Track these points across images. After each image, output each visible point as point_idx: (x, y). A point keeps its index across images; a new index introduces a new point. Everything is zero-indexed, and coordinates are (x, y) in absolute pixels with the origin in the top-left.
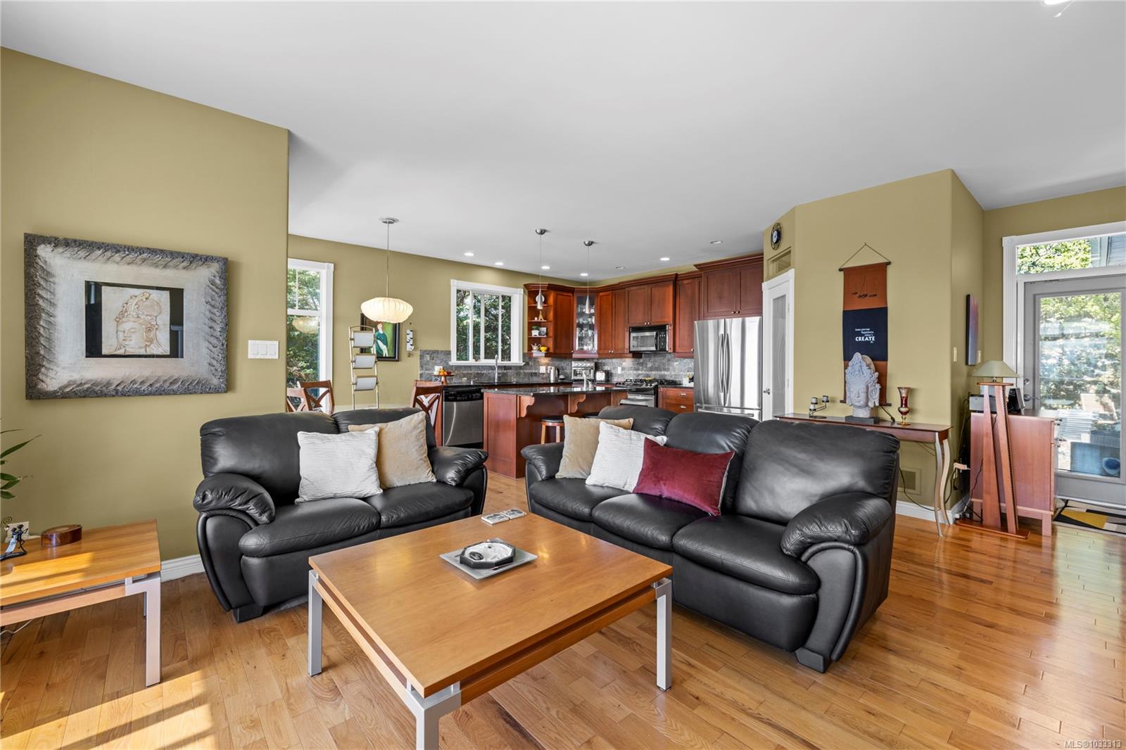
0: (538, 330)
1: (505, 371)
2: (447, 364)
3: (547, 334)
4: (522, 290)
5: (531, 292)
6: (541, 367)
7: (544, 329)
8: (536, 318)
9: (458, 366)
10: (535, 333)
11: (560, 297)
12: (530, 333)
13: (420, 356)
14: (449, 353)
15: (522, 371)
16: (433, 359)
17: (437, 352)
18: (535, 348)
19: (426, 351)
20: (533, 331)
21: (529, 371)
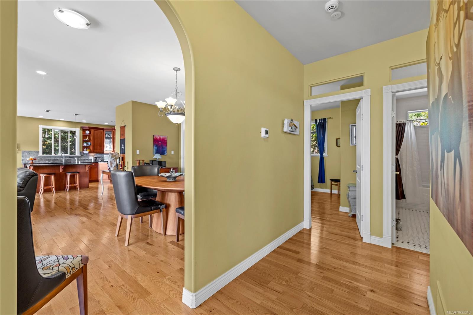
0: (87, 143)
1: (70, 158)
2: (37, 156)
3: (91, 145)
4: (79, 129)
5: (84, 130)
6: (90, 157)
7: (89, 143)
8: (85, 139)
9: (43, 157)
10: (85, 144)
11: (96, 131)
12: (83, 145)
13: (22, 153)
14: (38, 152)
15: (79, 158)
16: (29, 154)
17: (32, 151)
18: (85, 150)
19: (25, 151)
20: (84, 144)
21: (83, 158)
